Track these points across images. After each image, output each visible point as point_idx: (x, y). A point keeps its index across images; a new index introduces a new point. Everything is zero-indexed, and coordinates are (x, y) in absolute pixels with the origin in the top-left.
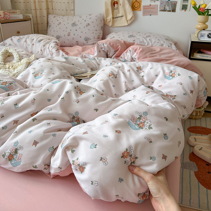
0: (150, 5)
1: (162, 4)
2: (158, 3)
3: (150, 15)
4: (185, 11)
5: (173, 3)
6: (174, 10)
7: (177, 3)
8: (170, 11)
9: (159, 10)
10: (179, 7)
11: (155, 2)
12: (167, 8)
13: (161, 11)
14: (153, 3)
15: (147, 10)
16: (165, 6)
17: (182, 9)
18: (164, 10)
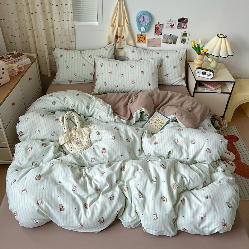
0: (154, 38)
1: (164, 37)
2: (161, 37)
3: (154, 47)
4: (184, 43)
5: (175, 37)
6: (175, 43)
7: (177, 37)
8: (171, 43)
9: (162, 42)
10: (179, 41)
11: (158, 36)
12: (169, 41)
13: (164, 43)
14: (156, 37)
15: (151, 42)
16: (167, 39)
17: (181, 42)
18: (167, 43)
